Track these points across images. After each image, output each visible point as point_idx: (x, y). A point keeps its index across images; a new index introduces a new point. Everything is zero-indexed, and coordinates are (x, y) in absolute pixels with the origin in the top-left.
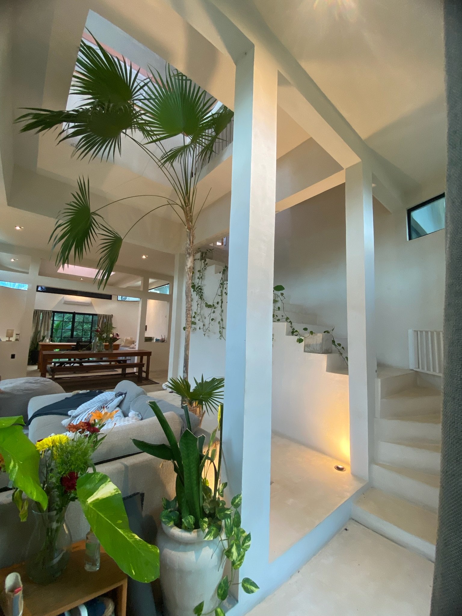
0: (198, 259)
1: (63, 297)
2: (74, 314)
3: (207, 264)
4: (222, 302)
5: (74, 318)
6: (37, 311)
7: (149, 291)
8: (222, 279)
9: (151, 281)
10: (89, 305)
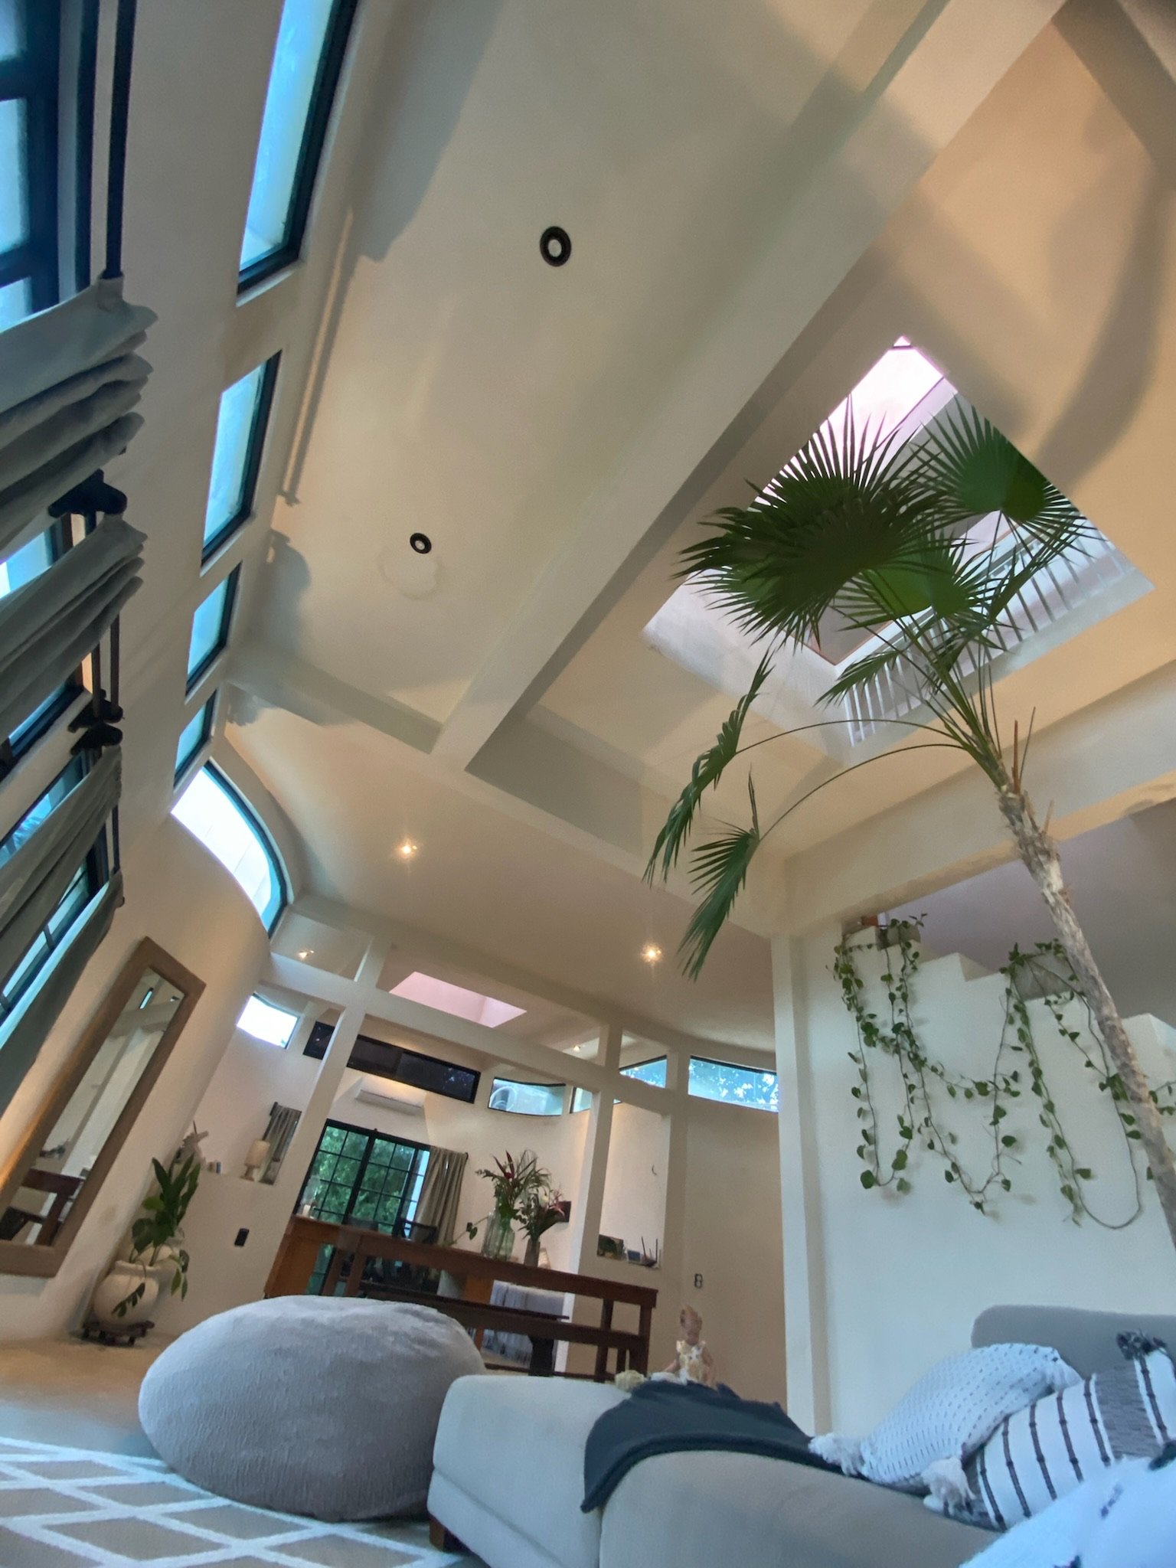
0: (870, 946)
1: (361, 1080)
2: (374, 1135)
3: (916, 955)
4: (1037, 1073)
5: (371, 1144)
6: (287, 1114)
7: (623, 1073)
8: (1009, 992)
9: (626, 1040)
10: (413, 1112)
